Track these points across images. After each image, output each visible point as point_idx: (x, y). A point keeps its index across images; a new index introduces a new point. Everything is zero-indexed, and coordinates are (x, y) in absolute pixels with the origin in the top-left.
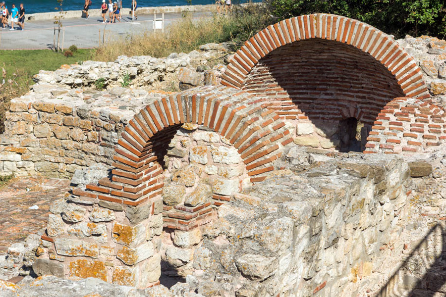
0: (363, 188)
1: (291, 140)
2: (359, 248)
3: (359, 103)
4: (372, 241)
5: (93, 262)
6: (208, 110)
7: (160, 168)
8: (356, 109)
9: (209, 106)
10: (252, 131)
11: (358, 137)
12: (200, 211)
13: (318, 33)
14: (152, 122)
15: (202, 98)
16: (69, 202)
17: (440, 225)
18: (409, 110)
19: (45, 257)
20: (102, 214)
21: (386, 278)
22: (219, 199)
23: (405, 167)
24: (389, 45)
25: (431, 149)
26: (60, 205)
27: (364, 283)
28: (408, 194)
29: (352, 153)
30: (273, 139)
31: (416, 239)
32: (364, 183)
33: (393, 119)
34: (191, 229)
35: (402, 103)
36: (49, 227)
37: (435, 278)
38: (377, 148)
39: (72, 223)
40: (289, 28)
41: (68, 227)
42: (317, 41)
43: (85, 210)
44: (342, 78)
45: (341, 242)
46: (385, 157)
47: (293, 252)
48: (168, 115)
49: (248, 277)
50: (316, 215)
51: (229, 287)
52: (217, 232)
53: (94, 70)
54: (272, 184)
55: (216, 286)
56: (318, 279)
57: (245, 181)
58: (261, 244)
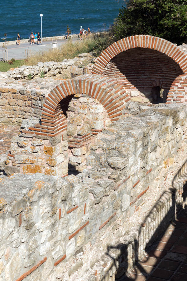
0: (167, 121)
1: (129, 99)
2: (167, 151)
3: (161, 79)
4: (173, 147)
5: (34, 166)
6: (87, 87)
7: (65, 117)
8: (160, 82)
9: (88, 84)
10: (110, 96)
11: (161, 95)
12: (85, 138)
13: (139, 45)
14: (60, 94)
15: (84, 81)
16: (20, 136)
19: (10, 165)
20: (37, 142)
21: (181, 165)
22: (95, 132)
24: (175, 49)
26: (16, 138)
27: (170, 169)
29: (160, 104)
30: (121, 99)
32: (168, 118)
33: (179, 86)
34: (81, 147)
35: (183, 77)
36: (12, 150)
38: (172, 101)
39: (23, 147)
40: (124, 43)
41: (21, 149)
42: (138, 49)
43: (29, 140)
44: (152, 67)
45: (158, 149)
46: (177, 105)
47: (135, 155)
48: (68, 90)
49: (114, 168)
50: (145, 136)
51: (104, 173)
52: (97, 147)
53: (27, 70)
54: (122, 122)
55: (98, 174)
56: (148, 168)
57: (106, 122)
58: (119, 152)
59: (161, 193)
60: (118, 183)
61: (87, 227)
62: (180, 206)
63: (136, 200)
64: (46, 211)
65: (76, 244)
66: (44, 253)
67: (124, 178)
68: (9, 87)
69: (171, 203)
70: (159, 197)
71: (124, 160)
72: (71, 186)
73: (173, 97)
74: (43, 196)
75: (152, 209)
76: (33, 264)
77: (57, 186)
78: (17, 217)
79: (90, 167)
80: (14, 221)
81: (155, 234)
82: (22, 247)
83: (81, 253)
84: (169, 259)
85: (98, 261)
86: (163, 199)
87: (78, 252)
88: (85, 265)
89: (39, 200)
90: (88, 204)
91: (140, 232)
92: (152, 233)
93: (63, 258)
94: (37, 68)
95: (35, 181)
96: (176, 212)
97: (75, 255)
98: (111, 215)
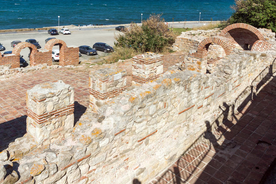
0: (251, 58)
1: (235, 47)
2: (250, 70)
4: (253, 69)
5: (193, 68)
6: (217, 40)
7: (207, 51)
10: (227, 45)
11: (249, 47)
12: (214, 60)
15: (216, 38)
16: (188, 56)
17: (268, 67)
18: (261, 43)
19: (183, 66)
20: (195, 59)
21: (256, 77)
22: (219, 58)
23: (260, 54)
24: (256, 30)
25: (266, 51)
26: (186, 56)
27: (251, 77)
28: (261, 60)
29: (248, 51)
30: (231, 47)
31: (263, 69)
32: (251, 57)
33: (257, 44)
34: (212, 63)
35: (259, 41)
36: (184, 61)
37: (267, 78)
38: (254, 50)
39: (189, 60)
41: (188, 61)
42: (240, 28)
45: (246, 68)
46: (256, 52)
47: (236, 69)
48: (209, 41)
49: (226, 73)
50: (241, 62)
51: (222, 75)
52: (220, 64)
53: (193, 32)
54: (231, 55)
55: (219, 75)
56: (241, 76)
57: (224, 55)
58: (229, 67)
59: (246, 87)
60: (228, 80)
61: (213, 95)
62: (254, 94)
63: (235, 88)
64: (196, 86)
65: (208, 101)
66: (194, 103)
67: (230, 78)
68: (185, 38)
69: (250, 92)
70: (245, 88)
71: (231, 71)
72: (208, 78)
73: (254, 48)
74: (196, 80)
75: (242, 93)
76: (189, 106)
77: (202, 77)
78: (185, 87)
79: (216, 72)
80: (183, 88)
81: (242, 104)
82: (185, 99)
83: (209, 106)
84: (248, 115)
85: (216, 110)
86: (247, 89)
87: (208, 105)
88: (210, 111)
89: (194, 81)
90: (214, 86)
91: (235, 102)
92: (241, 103)
93: (202, 106)
94: (197, 32)
95: (193, 73)
96: (252, 96)
97: (207, 106)
98: (224, 92)
